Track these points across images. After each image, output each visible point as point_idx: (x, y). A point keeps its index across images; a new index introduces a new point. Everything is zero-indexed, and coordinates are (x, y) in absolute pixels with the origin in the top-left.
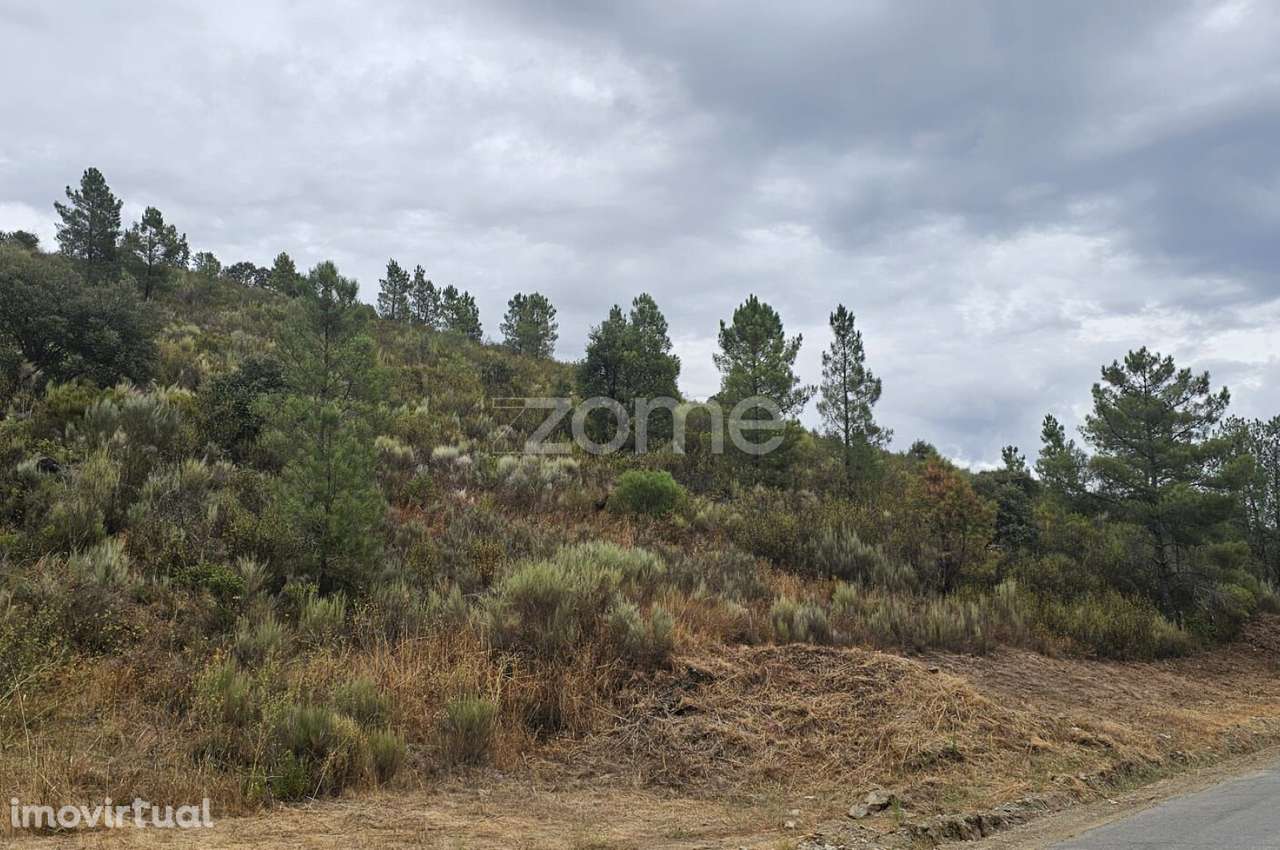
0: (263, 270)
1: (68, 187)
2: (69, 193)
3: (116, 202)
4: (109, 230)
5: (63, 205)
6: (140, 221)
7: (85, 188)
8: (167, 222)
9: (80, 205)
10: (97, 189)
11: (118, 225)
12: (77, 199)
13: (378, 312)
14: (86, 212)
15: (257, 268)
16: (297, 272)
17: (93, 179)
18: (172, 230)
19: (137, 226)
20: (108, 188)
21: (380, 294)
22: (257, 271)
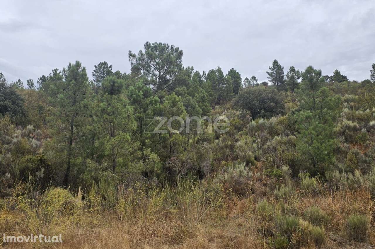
0: (331, 76)
1: (269, 67)
2: (270, 68)
3: (282, 67)
4: (281, 75)
5: (268, 72)
6: (289, 71)
7: (273, 65)
8: (296, 69)
9: (273, 71)
10: (277, 65)
11: (283, 73)
12: (272, 69)
13: (371, 81)
14: (274, 72)
15: (329, 76)
16: (341, 74)
17: (275, 63)
18: (298, 71)
19: (288, 72)
20: (279, 64)
21: (371, 75)
22: (329, 77)
